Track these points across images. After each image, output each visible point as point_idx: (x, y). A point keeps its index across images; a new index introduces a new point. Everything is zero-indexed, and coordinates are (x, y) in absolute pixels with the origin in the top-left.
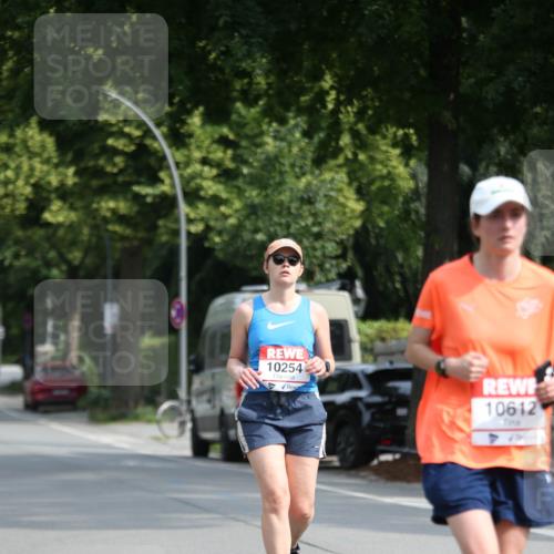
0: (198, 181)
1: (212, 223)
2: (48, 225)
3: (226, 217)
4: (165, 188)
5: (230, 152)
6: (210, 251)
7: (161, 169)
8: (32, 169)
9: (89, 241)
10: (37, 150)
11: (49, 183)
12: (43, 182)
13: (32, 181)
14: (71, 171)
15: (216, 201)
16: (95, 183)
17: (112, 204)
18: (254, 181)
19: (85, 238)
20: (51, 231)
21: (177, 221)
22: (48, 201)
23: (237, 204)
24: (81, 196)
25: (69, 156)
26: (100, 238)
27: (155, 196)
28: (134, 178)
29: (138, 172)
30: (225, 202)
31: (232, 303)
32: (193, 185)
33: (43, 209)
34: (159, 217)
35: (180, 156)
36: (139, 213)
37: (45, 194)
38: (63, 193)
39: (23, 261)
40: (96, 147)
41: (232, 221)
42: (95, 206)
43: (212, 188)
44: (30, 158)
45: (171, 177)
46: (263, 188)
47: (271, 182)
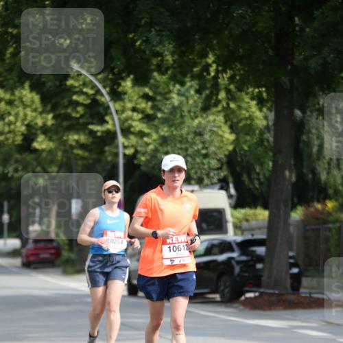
0: (130, 122)
1: (139, 149)
2: (36, 150)
3: (147, 144)
4: (109, 126)
5: (150, 104)
6: (138, 166)
7: (106, 114)
8: (25, 115)
9: (62, 160)
10: (29, 103)
11: (36, 124)
12: (32, 123)
13: (26, 122)
14: (50, 116)
15: (141, 134)
16: (65, 124)
17: (76, 137)
18: (165, 121)
19: (59, 158)
21: (117, 147)
22: (36, 135)
23: (155, 136)
24: (57, 132)
25: (49, 107)
26: (68, 158)
27: (103, 132)
28: (90, 120)
29: (92, 116)
30: (148, 135)
32: (126, 124)
33: (33, 140)
34: (106, 145)
35: (118, 106)
36: (93, 143)
37: (34, 131)
38: (45, 130)
39: (20, 174)
40: (66, 101)
41: (151, 147)
42: (65, 138)
43: (138, 126)
44: (24, 108)
45: (113, 119)
46: (171, 126)
47: (175, 122)
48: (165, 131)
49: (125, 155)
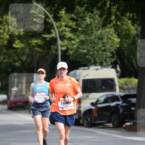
0: (64, 33)
1: (69, 47)
2: (14, 48)
3: (74, 45)
4: (53, 35)
5: (74, 23)
6: (69, 56)
7: (52, 29)
8: (9, 29)
9: (28, 53)
11: (15, 34)
12: (12, 34)
13: (9, 33)
15: (70, 39)
17: (36, 41)
18: (83, 32)
19: (27, 52)
20: (15, 50)
21: (57, 46)
22: (15, 40)
23: (77, 40)
24: (25, 38)
26: (32, 52)
27: (50, 38)
30: (73, 40)
31: (76, 73)
32: (62, 34)
33: (13, 43)
34: (51, 45)
35: (58, 24)
36: (45, 44)
37: (13, 38)
38: (19, 37)
39: (6, 60)
41: (76, 46)
42: (30, 42)
43: (69, 35)
44: (8, 26)
45: (55, 31)
46: (86, 35)
47: (88, 32)
48: (82, 37)
49: (61, 50)
